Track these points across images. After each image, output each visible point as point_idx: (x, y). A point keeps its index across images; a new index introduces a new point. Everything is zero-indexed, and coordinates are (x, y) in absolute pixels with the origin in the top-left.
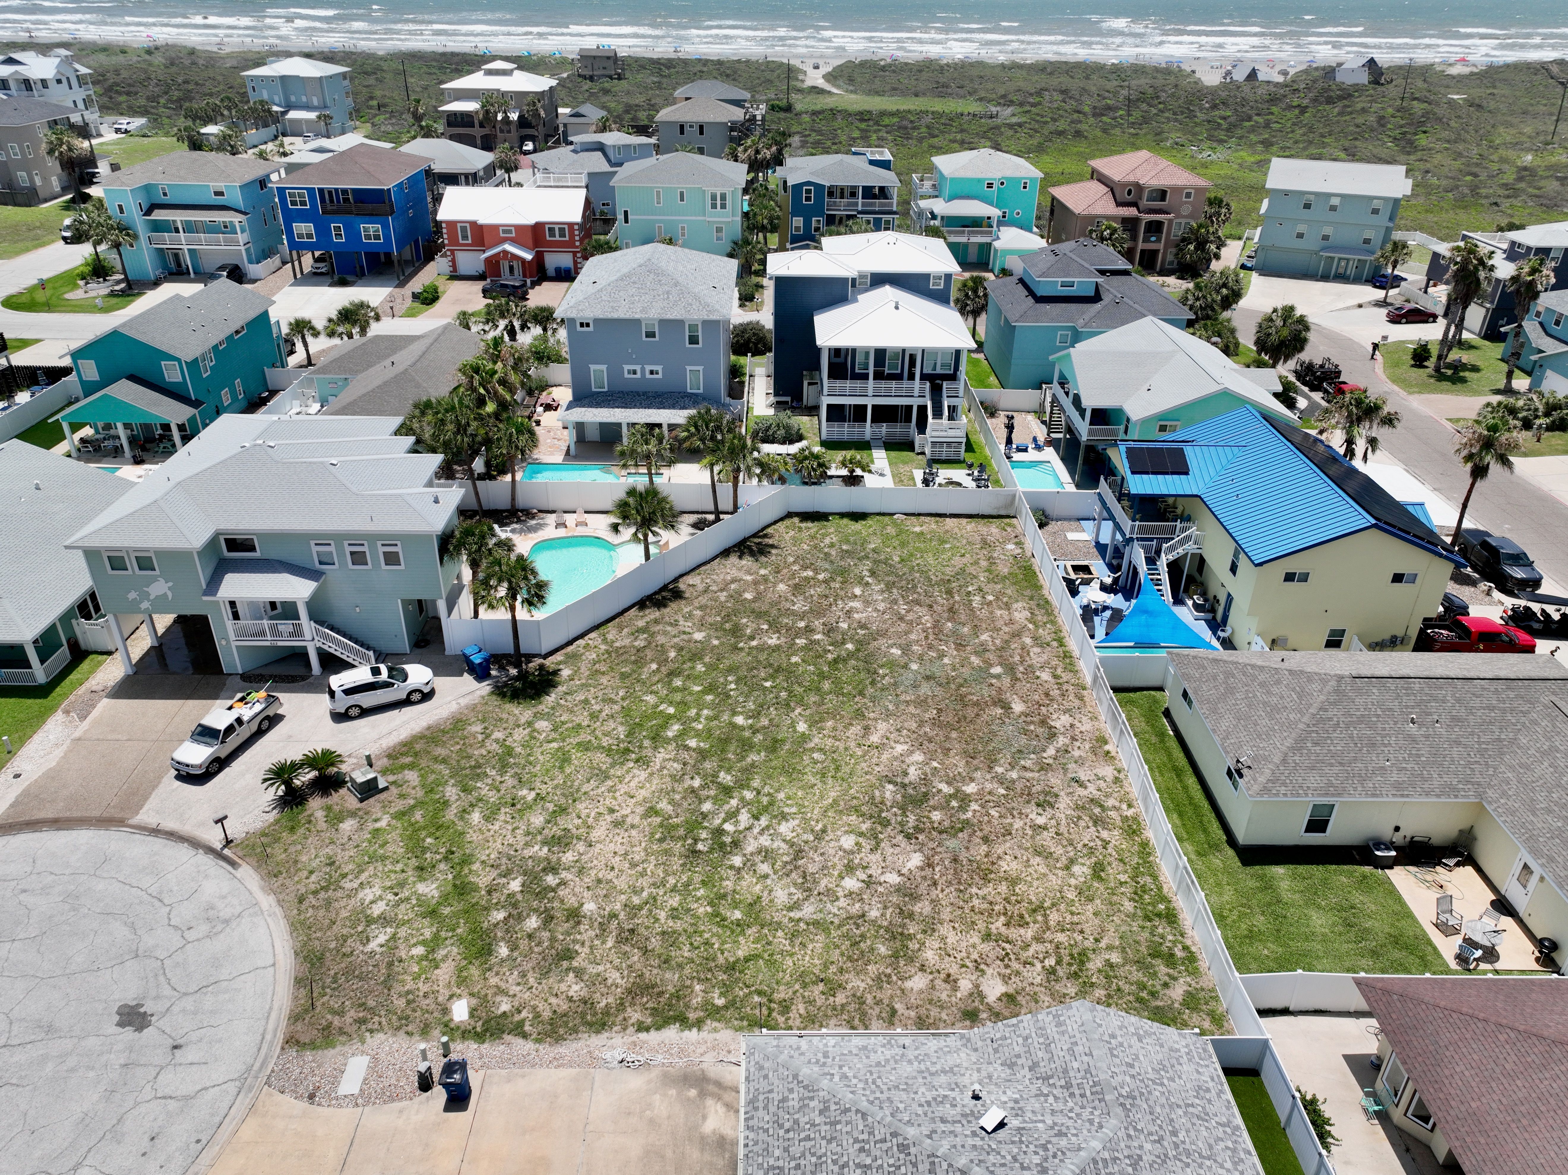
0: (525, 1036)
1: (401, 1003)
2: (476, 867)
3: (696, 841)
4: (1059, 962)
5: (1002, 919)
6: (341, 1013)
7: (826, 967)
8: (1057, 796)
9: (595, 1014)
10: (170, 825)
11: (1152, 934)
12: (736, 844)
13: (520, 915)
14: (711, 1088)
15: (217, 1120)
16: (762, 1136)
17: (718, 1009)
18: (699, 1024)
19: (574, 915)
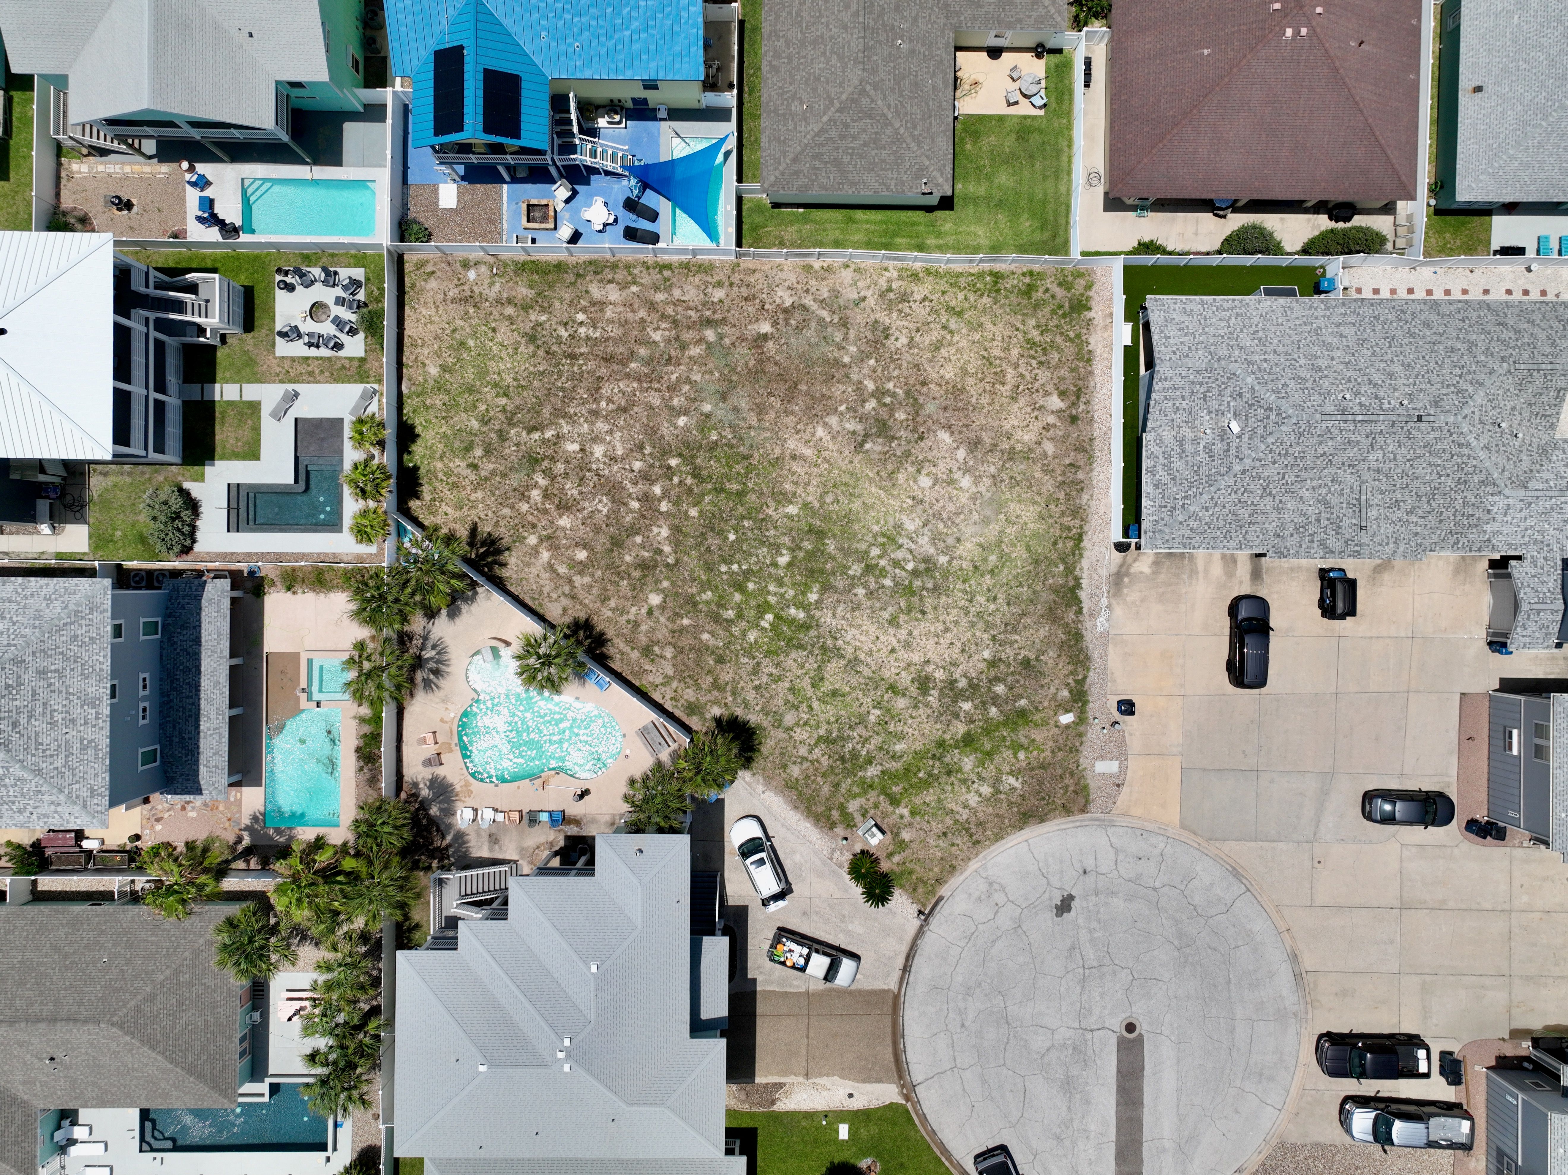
0: (1085, 677)
1: (1060, 755)
2: (947, 736)
3: (923, 588)
4: (1034, 358)
5: (997, 386)
6: (1066, 787)
7: (1035, 503)
8: (876, 322)
9: (1070, 640)
10: (900, 962)
11: (1012, 292)
12: (926, 560)
13: (992, 698)
14: (1123, 570)
15: (1130, 830)
16: (1207, 541)
17: (1067, 569)
18: (1077, 579)
19: (992, 663)
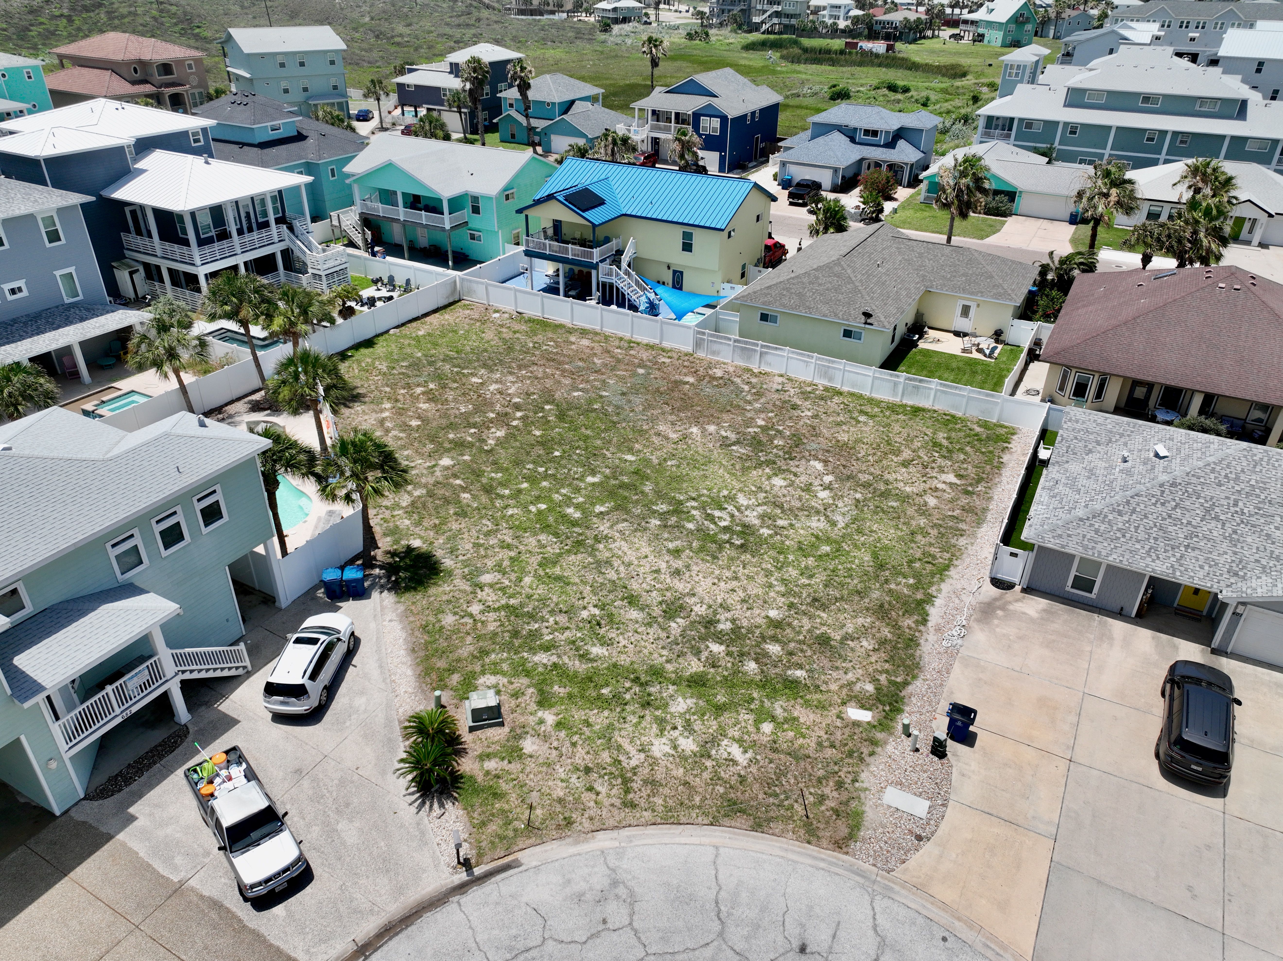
0: (907, 683)
1: (830, 753)
2: (669, 667)
3: (729, 542)
4: (937, 452)
5: (890, 455)
6: (823, 798)
7: (898, 529)
8: (789, 401)
9: (897, 642)
10: (367, 928)
11: (929, 419)
12: (746, 526)
13: (757, 654)
14: (998, 604)
15: (920, 920)
17: (918, 584)
18: (930, 596)
19: (776, 624)
